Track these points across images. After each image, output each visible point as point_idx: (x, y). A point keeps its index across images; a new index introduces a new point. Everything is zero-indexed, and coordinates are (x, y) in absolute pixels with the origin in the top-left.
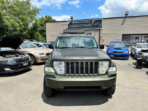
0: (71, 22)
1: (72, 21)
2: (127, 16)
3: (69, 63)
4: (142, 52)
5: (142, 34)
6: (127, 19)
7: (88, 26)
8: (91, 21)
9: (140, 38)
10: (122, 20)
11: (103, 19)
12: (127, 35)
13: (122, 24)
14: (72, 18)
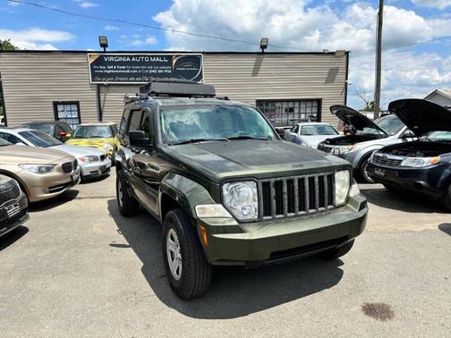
0: (101, 57)
1: (105, 52)
2: (265, 51)
3: (271, 184)
4: (330, 144)
5: (300, 101)
6: (266, 60)
7: (162, 71)
8: (168, 57)
9: (296, 111)
10: (252, 61)
11: (203, 53)
12: (268, 102)
13: (255, 73)
14: (105, 42)
